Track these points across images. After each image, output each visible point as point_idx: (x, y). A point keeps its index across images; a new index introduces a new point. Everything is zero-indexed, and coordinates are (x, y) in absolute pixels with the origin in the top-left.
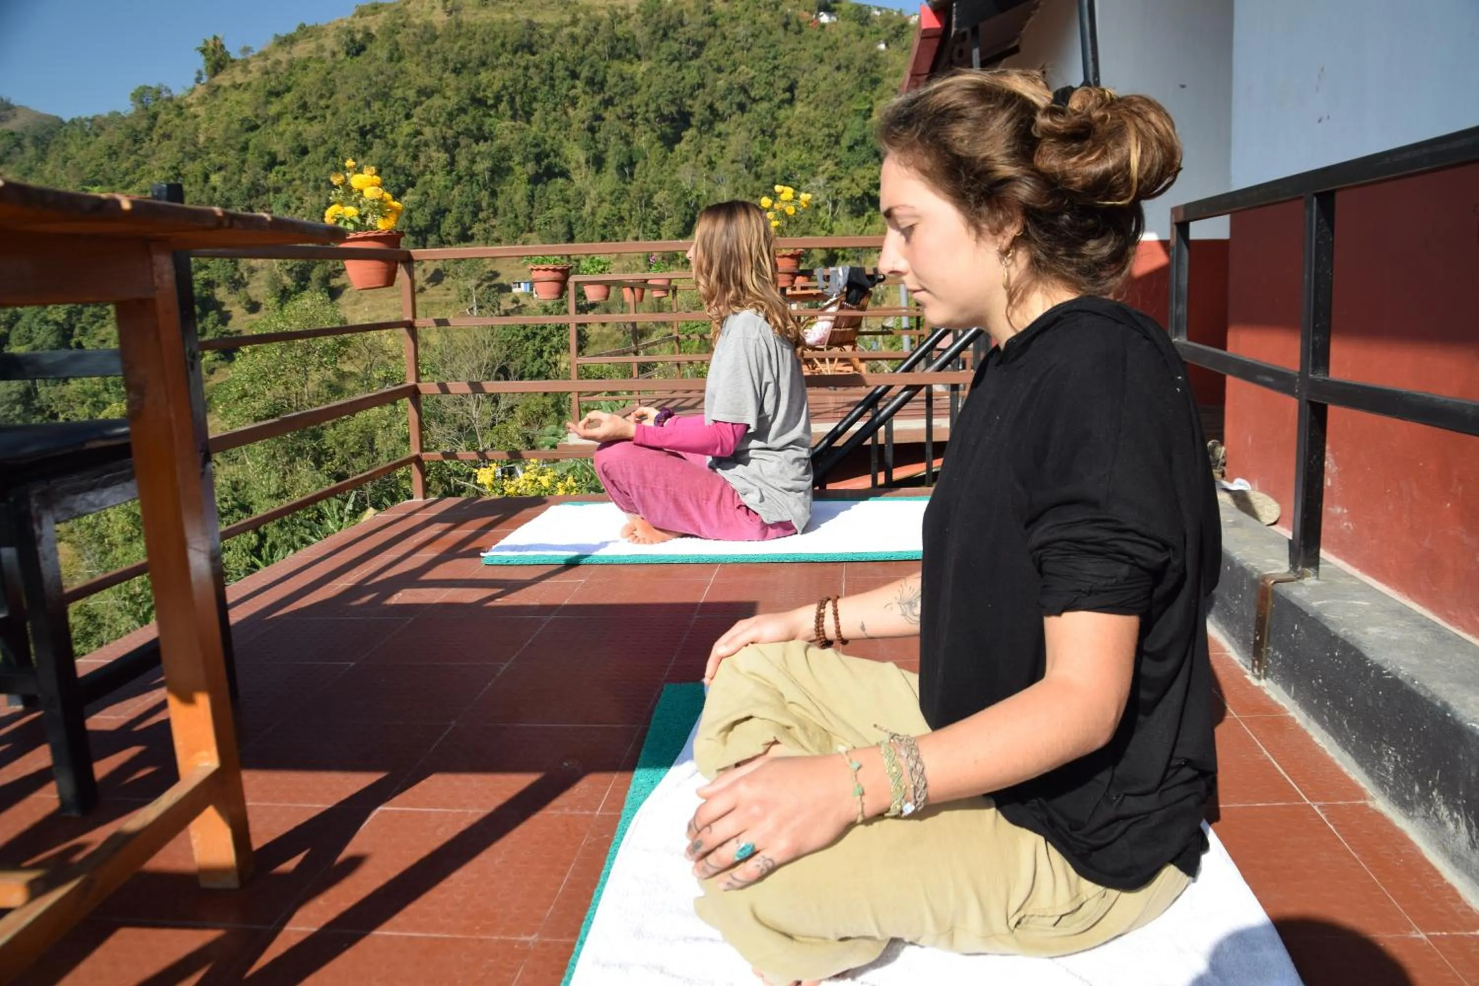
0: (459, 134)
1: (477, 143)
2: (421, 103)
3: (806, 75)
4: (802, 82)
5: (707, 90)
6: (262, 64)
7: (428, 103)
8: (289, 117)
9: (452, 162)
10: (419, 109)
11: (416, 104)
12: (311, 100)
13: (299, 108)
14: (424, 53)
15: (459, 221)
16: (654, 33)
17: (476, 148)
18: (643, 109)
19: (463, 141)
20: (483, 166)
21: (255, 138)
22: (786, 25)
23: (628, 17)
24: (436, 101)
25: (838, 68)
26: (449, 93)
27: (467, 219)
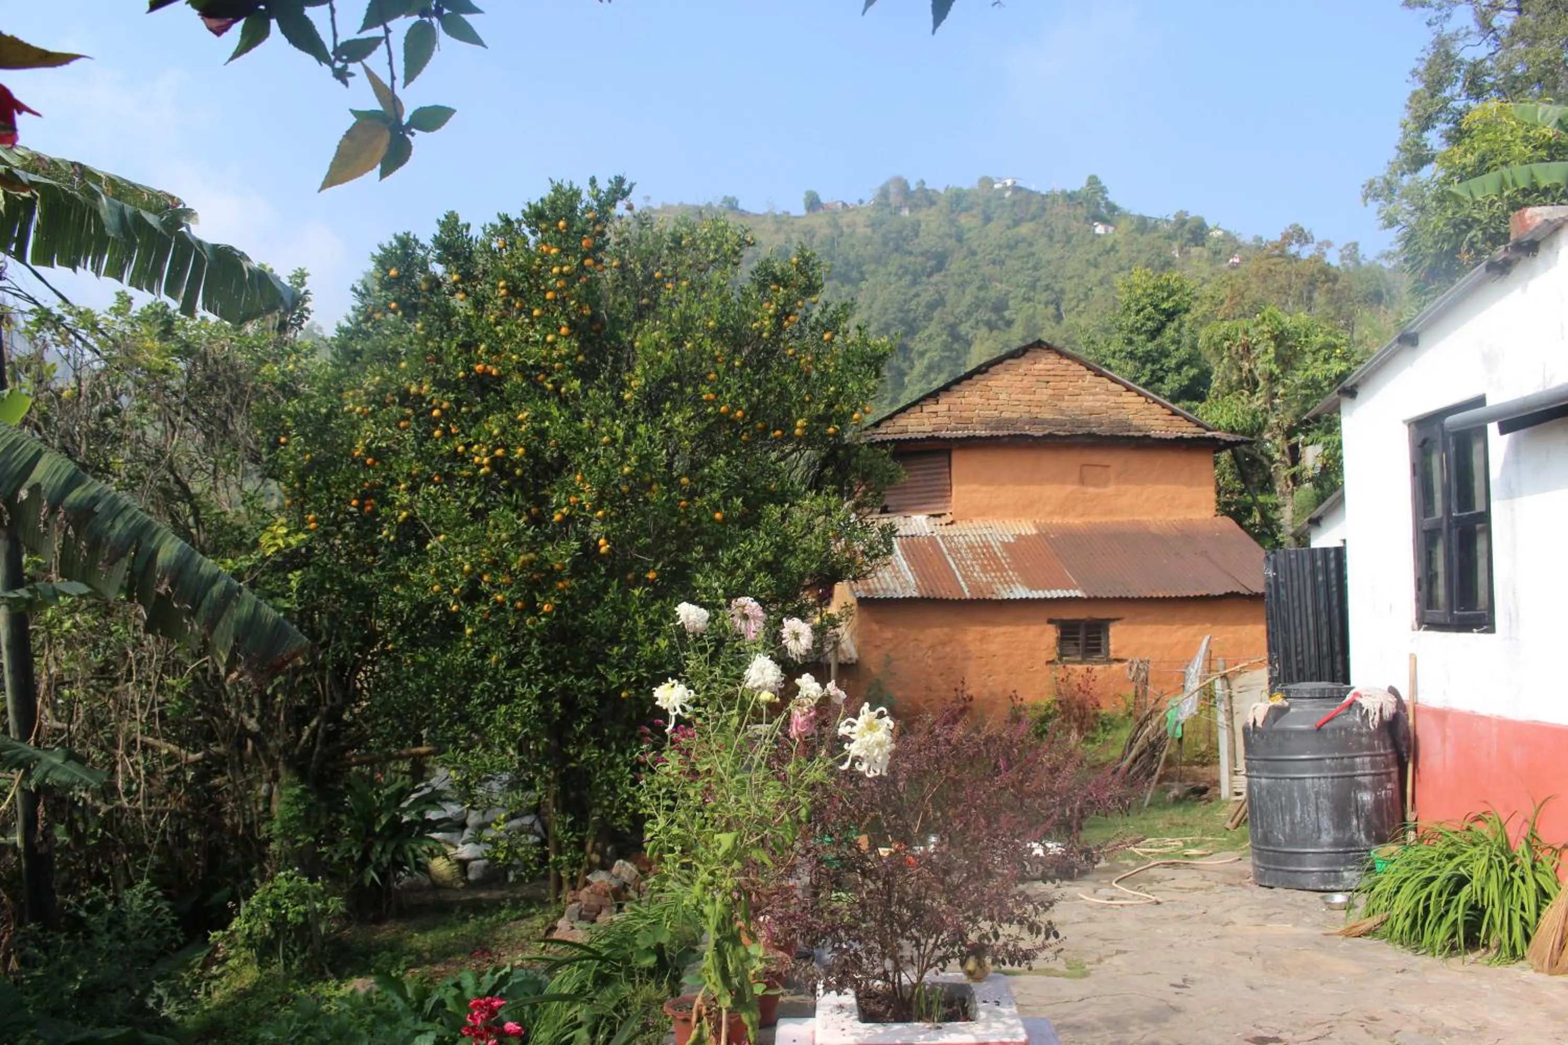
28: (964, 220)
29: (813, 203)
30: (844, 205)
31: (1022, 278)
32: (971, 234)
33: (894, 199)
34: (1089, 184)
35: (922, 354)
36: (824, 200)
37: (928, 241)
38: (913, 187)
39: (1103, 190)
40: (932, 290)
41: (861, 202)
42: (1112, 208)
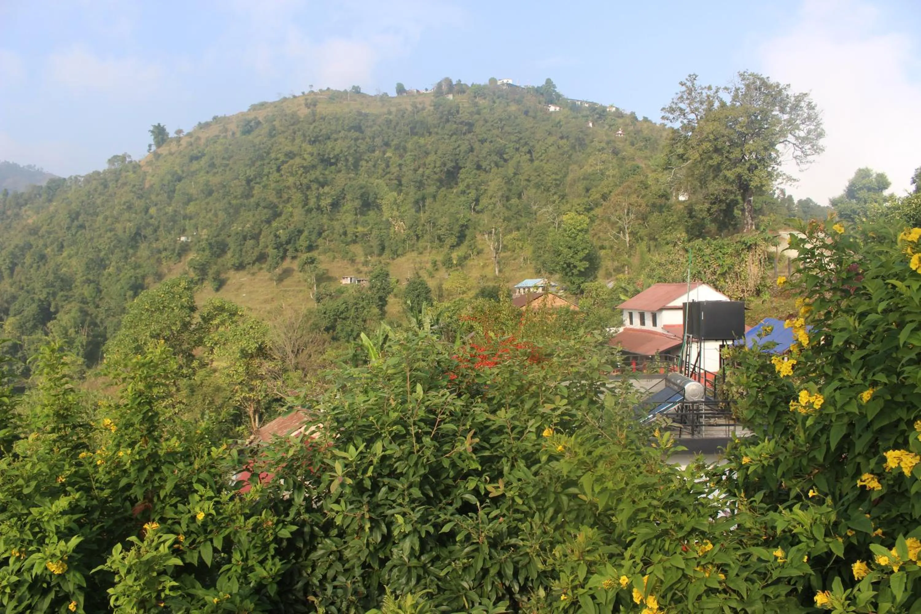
0: (311, 181)
1: (323, 187)
2: (287, 162)
3: (540, 143)
4: (537, 146)
5: (475, 153)
6: (189, 140)
7: (291, 162)
8: (202, 173)
9: (307, 199)
10: (286, 166)
11: (284, 162)
12: (217, 162)
13: (209, 166)
14: (291, 131)
15: (308, 238)
16: (441, 118)
17: (321, 191)
18: (432, 165)
19: (314, 186)
20: (326, 202)
21: (179, 186)
22: (526, 113)
23: (424, 109)
24: (298, 160)
25: (562, 138)
26: (306, 156)
27: (313, 238)
28: (481, 102)
29: (401, 90)
30: (418, 91)
31: (513, 138)
32: (485, 111)
33: (445, 88)
34: (547, 83)
35: (463, 181)
36: (407, 88)
37: (464, 116)
38: (454, 82)
39: (554, 87)
40: (467, 143)
41: (427, 90)
42: (559, 96)
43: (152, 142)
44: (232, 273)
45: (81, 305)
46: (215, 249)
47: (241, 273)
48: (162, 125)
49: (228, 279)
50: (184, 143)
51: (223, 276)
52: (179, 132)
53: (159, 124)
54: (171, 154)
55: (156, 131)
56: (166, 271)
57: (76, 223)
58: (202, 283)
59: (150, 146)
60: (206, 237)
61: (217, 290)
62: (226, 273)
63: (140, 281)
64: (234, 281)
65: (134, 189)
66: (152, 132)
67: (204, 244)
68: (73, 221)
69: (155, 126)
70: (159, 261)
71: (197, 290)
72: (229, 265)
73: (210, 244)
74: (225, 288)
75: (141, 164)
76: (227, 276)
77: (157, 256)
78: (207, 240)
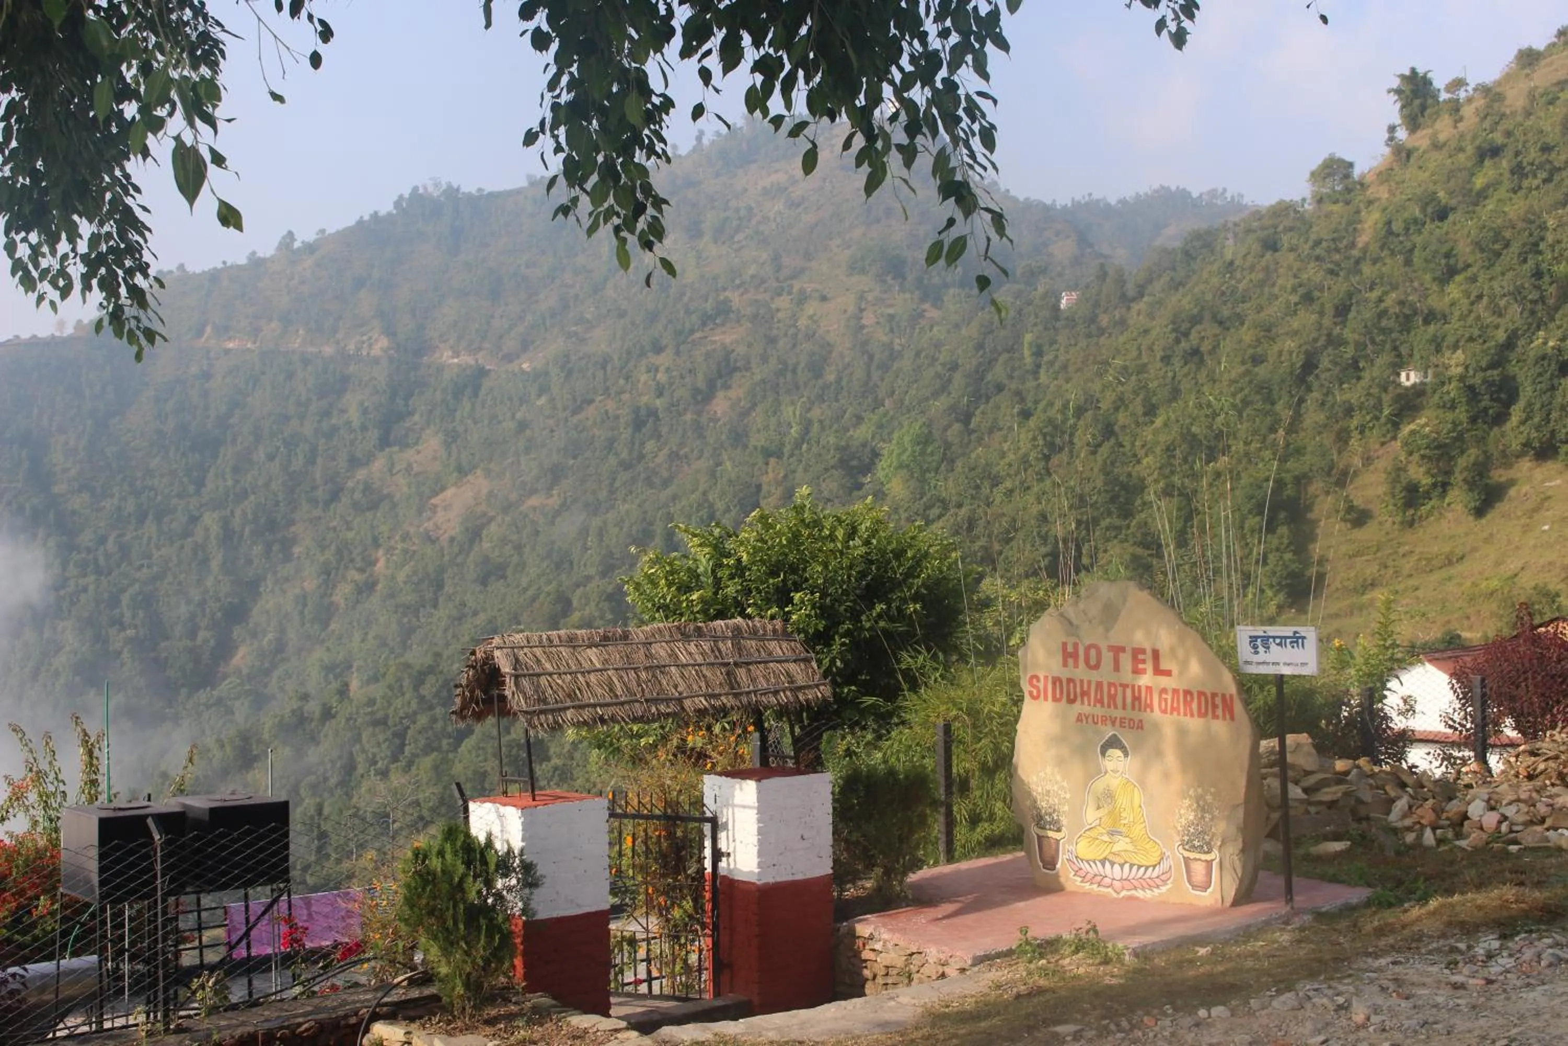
6: (1481, 103)
13: (1513, 172)
43: (1398, 121)
44: (1525, 465)
45: (1139, 551)
46: (1486, 402)
47: (1551, 466)
48: (1421, 71)
49: (1512, 483)
50: (1468, 111)
51: (1499, 475)
52: (1458, 83)
53: (1413, 71)
54: (1437, 146)
55: (1407, 88)
56: (1357, 462)
57: (1184, 345)
58: (1444, 492)
59: (1392, 129)
60: (1460, 370)
61: (1479, 512)
62: (1508, 466)
63: (1289, 491)
64: (1526, 488)
65: (1318, 251)
66: (1398, 92)
67: (1452, 390)
68: (1177, 341)
69: (1403, 77)
70: (1343, 438)
71: (1430, 513)
72: (1515, 446)
73: (1471, 388)
74: (1501, 507)
75: (1368, 180)
76: (1511, 474)
77: (1337, 427)
78: (1462, 378)
